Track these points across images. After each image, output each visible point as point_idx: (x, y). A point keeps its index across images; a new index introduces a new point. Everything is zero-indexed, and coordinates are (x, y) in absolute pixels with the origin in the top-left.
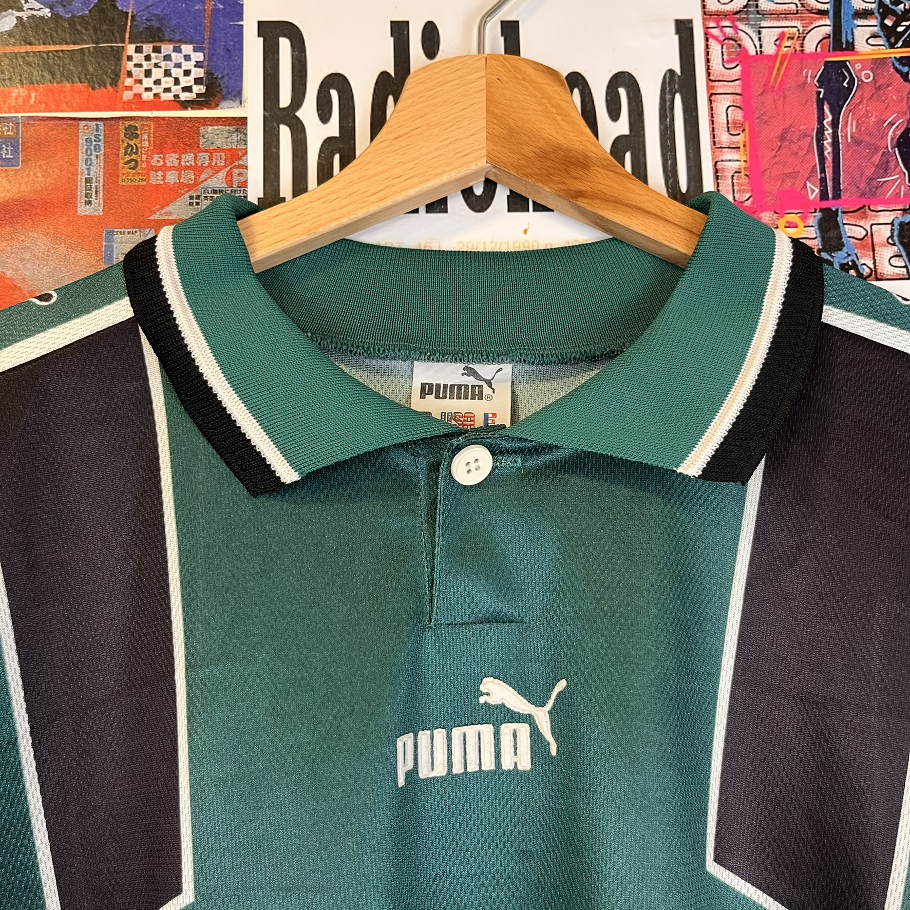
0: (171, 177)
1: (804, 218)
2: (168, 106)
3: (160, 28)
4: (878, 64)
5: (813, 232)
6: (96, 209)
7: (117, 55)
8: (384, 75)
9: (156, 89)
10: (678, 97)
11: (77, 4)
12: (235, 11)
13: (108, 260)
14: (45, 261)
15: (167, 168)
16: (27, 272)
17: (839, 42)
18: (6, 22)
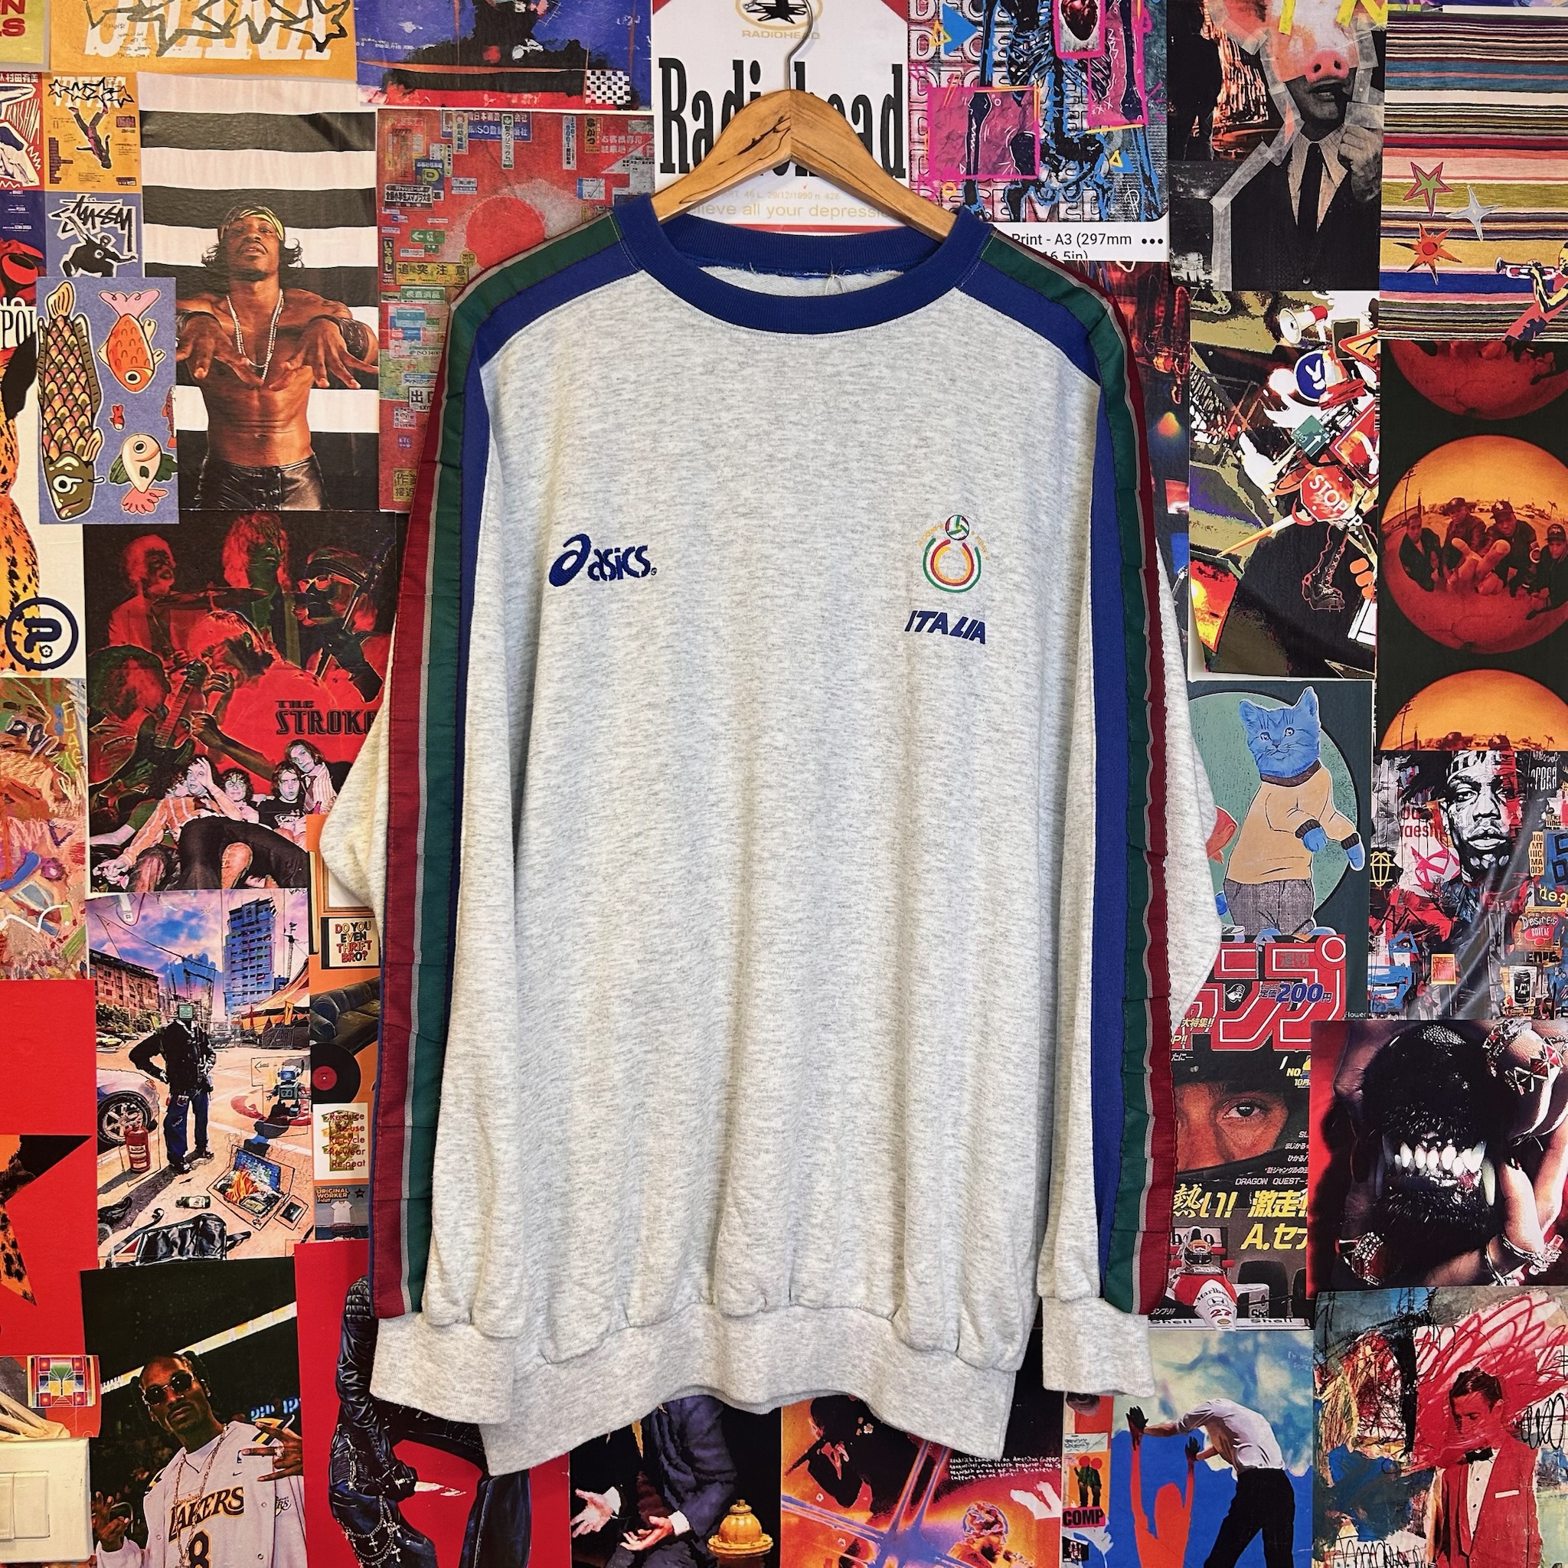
0: (613, 149)
2: (610, 107)
3: (604, 62)
4: (1004, 95)
6: (572, 166)
7: (582, 76)
8: (729, 92)
9: (604, 97)
10: (891, 111)
11: (558, 44)
12: (647, 51)
13: (580, 196)
14: (546, 195)
15: (611, 144)
16: (538, 201)
17: (984, 81)
18: (518, 53)
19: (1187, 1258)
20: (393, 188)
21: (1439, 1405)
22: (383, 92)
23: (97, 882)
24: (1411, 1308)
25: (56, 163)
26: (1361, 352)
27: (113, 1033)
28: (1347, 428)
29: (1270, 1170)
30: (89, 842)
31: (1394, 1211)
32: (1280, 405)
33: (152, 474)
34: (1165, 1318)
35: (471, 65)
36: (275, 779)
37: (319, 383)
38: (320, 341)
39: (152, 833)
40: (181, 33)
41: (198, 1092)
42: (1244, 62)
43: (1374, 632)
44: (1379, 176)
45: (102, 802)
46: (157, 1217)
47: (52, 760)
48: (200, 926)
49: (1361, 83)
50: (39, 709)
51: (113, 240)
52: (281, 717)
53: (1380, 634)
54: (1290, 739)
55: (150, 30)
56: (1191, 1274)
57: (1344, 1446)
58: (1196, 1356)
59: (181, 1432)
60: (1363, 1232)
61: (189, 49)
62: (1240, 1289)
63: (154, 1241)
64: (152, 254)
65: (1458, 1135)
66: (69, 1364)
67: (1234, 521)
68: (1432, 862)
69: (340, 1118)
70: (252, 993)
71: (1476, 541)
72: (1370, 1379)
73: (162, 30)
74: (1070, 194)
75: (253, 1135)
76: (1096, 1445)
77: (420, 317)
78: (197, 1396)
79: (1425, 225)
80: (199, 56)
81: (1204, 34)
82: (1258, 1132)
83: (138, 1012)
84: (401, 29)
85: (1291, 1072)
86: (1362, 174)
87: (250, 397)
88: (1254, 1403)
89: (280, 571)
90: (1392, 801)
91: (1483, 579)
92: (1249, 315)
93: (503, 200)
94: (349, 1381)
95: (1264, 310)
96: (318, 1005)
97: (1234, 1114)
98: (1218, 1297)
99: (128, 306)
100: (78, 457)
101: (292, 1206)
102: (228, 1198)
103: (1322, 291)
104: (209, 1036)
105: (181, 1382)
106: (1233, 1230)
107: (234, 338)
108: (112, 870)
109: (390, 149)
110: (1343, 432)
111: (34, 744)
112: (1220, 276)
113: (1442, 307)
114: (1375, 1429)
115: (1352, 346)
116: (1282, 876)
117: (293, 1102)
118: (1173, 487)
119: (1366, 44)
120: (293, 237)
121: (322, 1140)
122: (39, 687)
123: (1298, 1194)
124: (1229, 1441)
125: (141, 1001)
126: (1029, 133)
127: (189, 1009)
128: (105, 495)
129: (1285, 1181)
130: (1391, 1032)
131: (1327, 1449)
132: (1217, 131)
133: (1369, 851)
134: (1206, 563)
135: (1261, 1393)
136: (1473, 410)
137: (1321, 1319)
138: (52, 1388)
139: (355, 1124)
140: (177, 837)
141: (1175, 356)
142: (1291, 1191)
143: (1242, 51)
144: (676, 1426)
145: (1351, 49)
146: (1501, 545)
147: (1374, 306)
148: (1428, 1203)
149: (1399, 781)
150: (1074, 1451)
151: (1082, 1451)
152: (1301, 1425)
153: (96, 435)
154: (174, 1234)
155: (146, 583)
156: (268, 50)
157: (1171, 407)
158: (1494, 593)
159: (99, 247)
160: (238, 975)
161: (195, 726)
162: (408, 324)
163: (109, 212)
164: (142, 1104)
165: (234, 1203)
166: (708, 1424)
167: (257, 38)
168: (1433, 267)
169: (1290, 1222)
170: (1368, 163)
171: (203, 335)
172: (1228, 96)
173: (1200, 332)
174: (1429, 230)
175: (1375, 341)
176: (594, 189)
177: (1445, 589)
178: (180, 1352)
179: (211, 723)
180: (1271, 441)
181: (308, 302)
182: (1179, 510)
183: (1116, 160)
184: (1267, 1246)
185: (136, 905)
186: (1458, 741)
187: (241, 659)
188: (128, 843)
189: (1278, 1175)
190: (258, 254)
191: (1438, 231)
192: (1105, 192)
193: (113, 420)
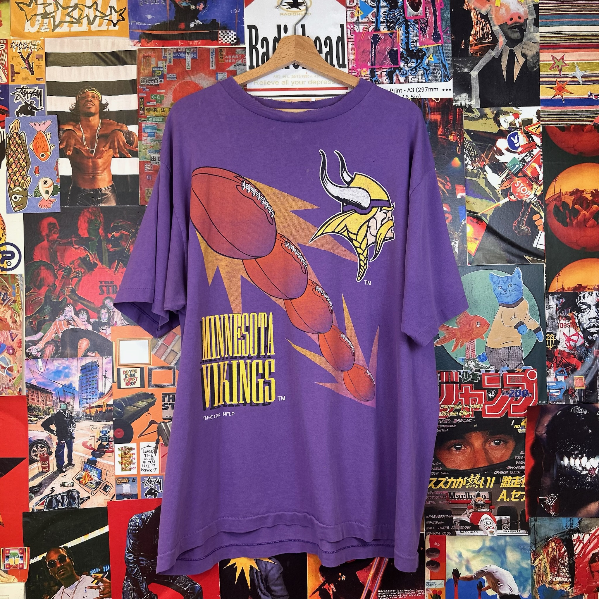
0: (230, 61)
1: (367, 70)
2: (228, 45)
3: (226, 27)
4: (385, 34)
5: (369, 73)
6: (214, 68)
7: (217, 33)
8: (275, 37)
9: (226, 41)
10: (340, 42)
11: (207, 21)
12: (243, 22)
13: (217, 79)
14: (204, 80)
15: (229, 59)
16: (201, 82)
17: (377, 29)
18: (192, 25)
19: (475, 505)
20: (144, 79)
21: (584, 567)
22: (140, 42)
23: (27, 355)
24: (571, 527)
25: (13, 73)
26: (534, 131)
27: (35, 416)
28: (529, 162)
29: (509, 468)
30: (25, 339)
31: (562, 484)
32: (502, 154)
33: (50, 193)
34: (466, 530)
35: (174, 30)
36: (99, 312)
37: (115, 156)
38: (116, 139)
39: (50, 335)
40: (61, 22)
41: (69, 439)
42: (482, 18)
43: (544, 244)
44: (538, 61)
45: (31, 323)
46: (53, 490)
47: (11, 307)
48: (69, 372)
49: (530, 24)
50: (6, 286)
51: (35, 102)
52: (101, 287)
53: (546, 245)
54: (511, 289)
55: (50, 21)
56: (477, 512)
57: (545, 585)
58: (480, 547)
59: (62, 579)
60: (549, 493)
61: (65, 28)
62: (498, 518)
63: (51, 500)
64: (50, 107)
65: (588, 452)
66: (17, 551)
67: (484, 200)
68: (572, 338)
69: (125, 450)
70: (90, 399)
71: (585, 206)
72: (554, 556)
73: (54, 22)
74: (413, 72)
75: (91, 457)
76: (439, 584)
77: (155, 128)
78: (68, 564)
79: (558, 79)
80: (68, 31)
81: (465, 7)
82: (503, 452)
83: (45, 407)
84: (147, 18)
85: (516, 426)
86: (531, 60)
87: (89, 162)
88: (505, 566)
89: (100, 230)
90: (554, 313)
91: (589, 221)
92: (487, 118)
93: (187, 82)
94: (130, 558)
95: (493, 115)
96: (116, 403)
97: (493, 444)
98: (489, 521)
99: (40, 127)
100: (21, 187)
101: (106, 486)
102: (81, 483)
103: (517, 106)
104: (72, 417)
105: (62, 559)
106: (494, 493)
107: (82, 139)
108: (34, 350)
109: (143, 64)
110: (528, 163)
111: (4, 300)
112: (475, 103)
113: (566, 112)
114: (557, 578)
115: (530, 129)
116: (509, 345)
117: (107, 443)
118: (459, 187)
119: (531, 9)
120: (105, 99)
121: (118, 459)
122: (6, 278)
123: (521, 477)
124: (496, 583)
125: (46, 403)
126: (396, 49)
127: (65, 406)
128: (32, 202)
129: (515, 472)
130: (558, 409)
131: (537, 586)
132: (472, 45)
133: (545, 334)
134: (474, 217)
135: (508, 562)
136: (581, 153)
137: (533, 530)
138: (10, 561)
139: (132, 452)
140: (60, 336)
141: (458, 135)
142: (518, 477)
143: (481, 14)
144: (264, 577)
145: (525, 11)
146: (595, 207)
147: (538, 113)
148: (576, 481)
149: (557, 304)
150: (430, 587)
151: (434, 587)
152: (526, 576)
153: (29, 178)
154: (59, 497)
155: (48, 236)
156: (95, 27)
157: (457, 155)
158: (593, 227)
159: (29, 105)
160: (84, 391)
161: (67, 291)
162: (150, 131)
163: (34, 92)
164: (46, 444)
165: (83, 485)
166: (277, 576)
167: (91, 23)
168: (562, 96)
169: (518, 489)
170: (534, 56)
171: (70, 138)
172: (476, 31)
173: (467, 125)
174: (560, 82)
175: (539, 126)
176: (222, 76)
177: (573, 226)
178: (62, 546)
179: (73, 291)
180: (498, 168)
181: (111, 124)
182: (461, 196)
183: (431, 58)
184: (508, 500)
185: (44, 364)
186: (580, 288)
187: (85, 265)
188: (41, 339)
189: (512, 470)
190: (91, 106)
191: (563, 82)
192: (427, 71)
193: (35, 172)
